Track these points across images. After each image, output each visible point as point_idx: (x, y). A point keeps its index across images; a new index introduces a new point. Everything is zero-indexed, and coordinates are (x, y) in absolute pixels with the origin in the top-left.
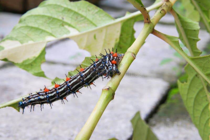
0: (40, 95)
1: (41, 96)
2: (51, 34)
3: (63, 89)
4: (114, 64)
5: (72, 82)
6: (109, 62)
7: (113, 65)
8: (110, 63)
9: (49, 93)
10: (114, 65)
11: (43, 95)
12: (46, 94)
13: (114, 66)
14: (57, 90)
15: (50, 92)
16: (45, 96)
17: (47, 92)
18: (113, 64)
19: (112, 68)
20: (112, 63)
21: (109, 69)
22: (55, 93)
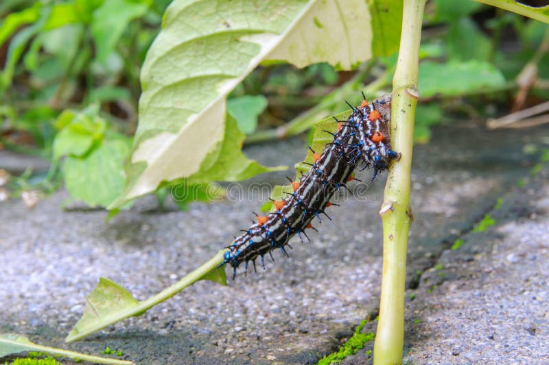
0: (253, 235)
1: (255, 237)
2: (222, 77)
3: (292, 211)
4: (380, 142)
5: (305, 192)
6: (368, 140)
7: (378, 147)
8: (371, 143)
9: (269, 226)
10: (381, 144)
11: (257, 234)
12: (263, 230)
13: (381, 147)
14: (283, 215)
15: (269, 222)
16: (264, 235)
17: (263, 224)
18: (376, 143)
19: (377, 153)
20: (374, 142)
21: (374, 157)
22: (280, 222)
